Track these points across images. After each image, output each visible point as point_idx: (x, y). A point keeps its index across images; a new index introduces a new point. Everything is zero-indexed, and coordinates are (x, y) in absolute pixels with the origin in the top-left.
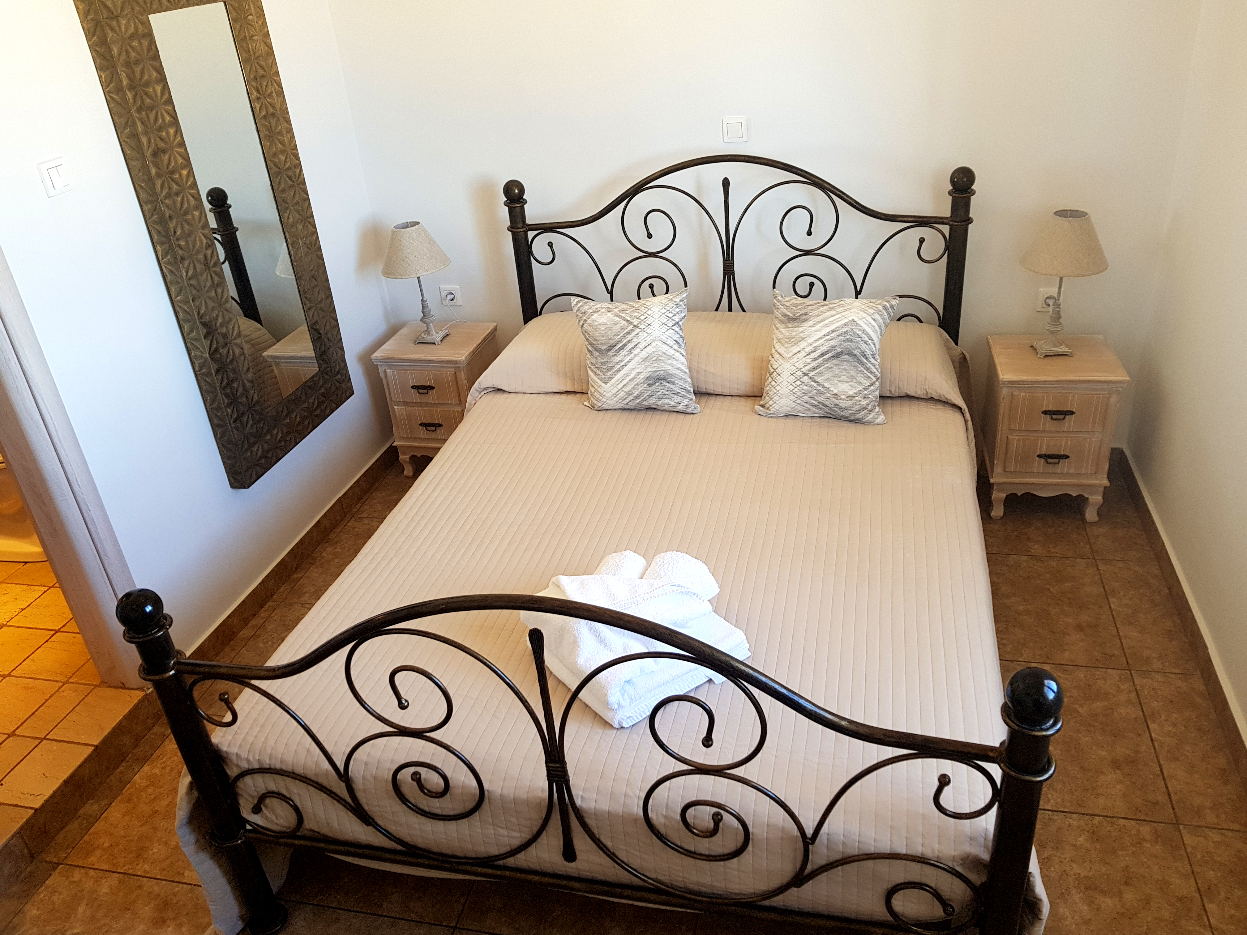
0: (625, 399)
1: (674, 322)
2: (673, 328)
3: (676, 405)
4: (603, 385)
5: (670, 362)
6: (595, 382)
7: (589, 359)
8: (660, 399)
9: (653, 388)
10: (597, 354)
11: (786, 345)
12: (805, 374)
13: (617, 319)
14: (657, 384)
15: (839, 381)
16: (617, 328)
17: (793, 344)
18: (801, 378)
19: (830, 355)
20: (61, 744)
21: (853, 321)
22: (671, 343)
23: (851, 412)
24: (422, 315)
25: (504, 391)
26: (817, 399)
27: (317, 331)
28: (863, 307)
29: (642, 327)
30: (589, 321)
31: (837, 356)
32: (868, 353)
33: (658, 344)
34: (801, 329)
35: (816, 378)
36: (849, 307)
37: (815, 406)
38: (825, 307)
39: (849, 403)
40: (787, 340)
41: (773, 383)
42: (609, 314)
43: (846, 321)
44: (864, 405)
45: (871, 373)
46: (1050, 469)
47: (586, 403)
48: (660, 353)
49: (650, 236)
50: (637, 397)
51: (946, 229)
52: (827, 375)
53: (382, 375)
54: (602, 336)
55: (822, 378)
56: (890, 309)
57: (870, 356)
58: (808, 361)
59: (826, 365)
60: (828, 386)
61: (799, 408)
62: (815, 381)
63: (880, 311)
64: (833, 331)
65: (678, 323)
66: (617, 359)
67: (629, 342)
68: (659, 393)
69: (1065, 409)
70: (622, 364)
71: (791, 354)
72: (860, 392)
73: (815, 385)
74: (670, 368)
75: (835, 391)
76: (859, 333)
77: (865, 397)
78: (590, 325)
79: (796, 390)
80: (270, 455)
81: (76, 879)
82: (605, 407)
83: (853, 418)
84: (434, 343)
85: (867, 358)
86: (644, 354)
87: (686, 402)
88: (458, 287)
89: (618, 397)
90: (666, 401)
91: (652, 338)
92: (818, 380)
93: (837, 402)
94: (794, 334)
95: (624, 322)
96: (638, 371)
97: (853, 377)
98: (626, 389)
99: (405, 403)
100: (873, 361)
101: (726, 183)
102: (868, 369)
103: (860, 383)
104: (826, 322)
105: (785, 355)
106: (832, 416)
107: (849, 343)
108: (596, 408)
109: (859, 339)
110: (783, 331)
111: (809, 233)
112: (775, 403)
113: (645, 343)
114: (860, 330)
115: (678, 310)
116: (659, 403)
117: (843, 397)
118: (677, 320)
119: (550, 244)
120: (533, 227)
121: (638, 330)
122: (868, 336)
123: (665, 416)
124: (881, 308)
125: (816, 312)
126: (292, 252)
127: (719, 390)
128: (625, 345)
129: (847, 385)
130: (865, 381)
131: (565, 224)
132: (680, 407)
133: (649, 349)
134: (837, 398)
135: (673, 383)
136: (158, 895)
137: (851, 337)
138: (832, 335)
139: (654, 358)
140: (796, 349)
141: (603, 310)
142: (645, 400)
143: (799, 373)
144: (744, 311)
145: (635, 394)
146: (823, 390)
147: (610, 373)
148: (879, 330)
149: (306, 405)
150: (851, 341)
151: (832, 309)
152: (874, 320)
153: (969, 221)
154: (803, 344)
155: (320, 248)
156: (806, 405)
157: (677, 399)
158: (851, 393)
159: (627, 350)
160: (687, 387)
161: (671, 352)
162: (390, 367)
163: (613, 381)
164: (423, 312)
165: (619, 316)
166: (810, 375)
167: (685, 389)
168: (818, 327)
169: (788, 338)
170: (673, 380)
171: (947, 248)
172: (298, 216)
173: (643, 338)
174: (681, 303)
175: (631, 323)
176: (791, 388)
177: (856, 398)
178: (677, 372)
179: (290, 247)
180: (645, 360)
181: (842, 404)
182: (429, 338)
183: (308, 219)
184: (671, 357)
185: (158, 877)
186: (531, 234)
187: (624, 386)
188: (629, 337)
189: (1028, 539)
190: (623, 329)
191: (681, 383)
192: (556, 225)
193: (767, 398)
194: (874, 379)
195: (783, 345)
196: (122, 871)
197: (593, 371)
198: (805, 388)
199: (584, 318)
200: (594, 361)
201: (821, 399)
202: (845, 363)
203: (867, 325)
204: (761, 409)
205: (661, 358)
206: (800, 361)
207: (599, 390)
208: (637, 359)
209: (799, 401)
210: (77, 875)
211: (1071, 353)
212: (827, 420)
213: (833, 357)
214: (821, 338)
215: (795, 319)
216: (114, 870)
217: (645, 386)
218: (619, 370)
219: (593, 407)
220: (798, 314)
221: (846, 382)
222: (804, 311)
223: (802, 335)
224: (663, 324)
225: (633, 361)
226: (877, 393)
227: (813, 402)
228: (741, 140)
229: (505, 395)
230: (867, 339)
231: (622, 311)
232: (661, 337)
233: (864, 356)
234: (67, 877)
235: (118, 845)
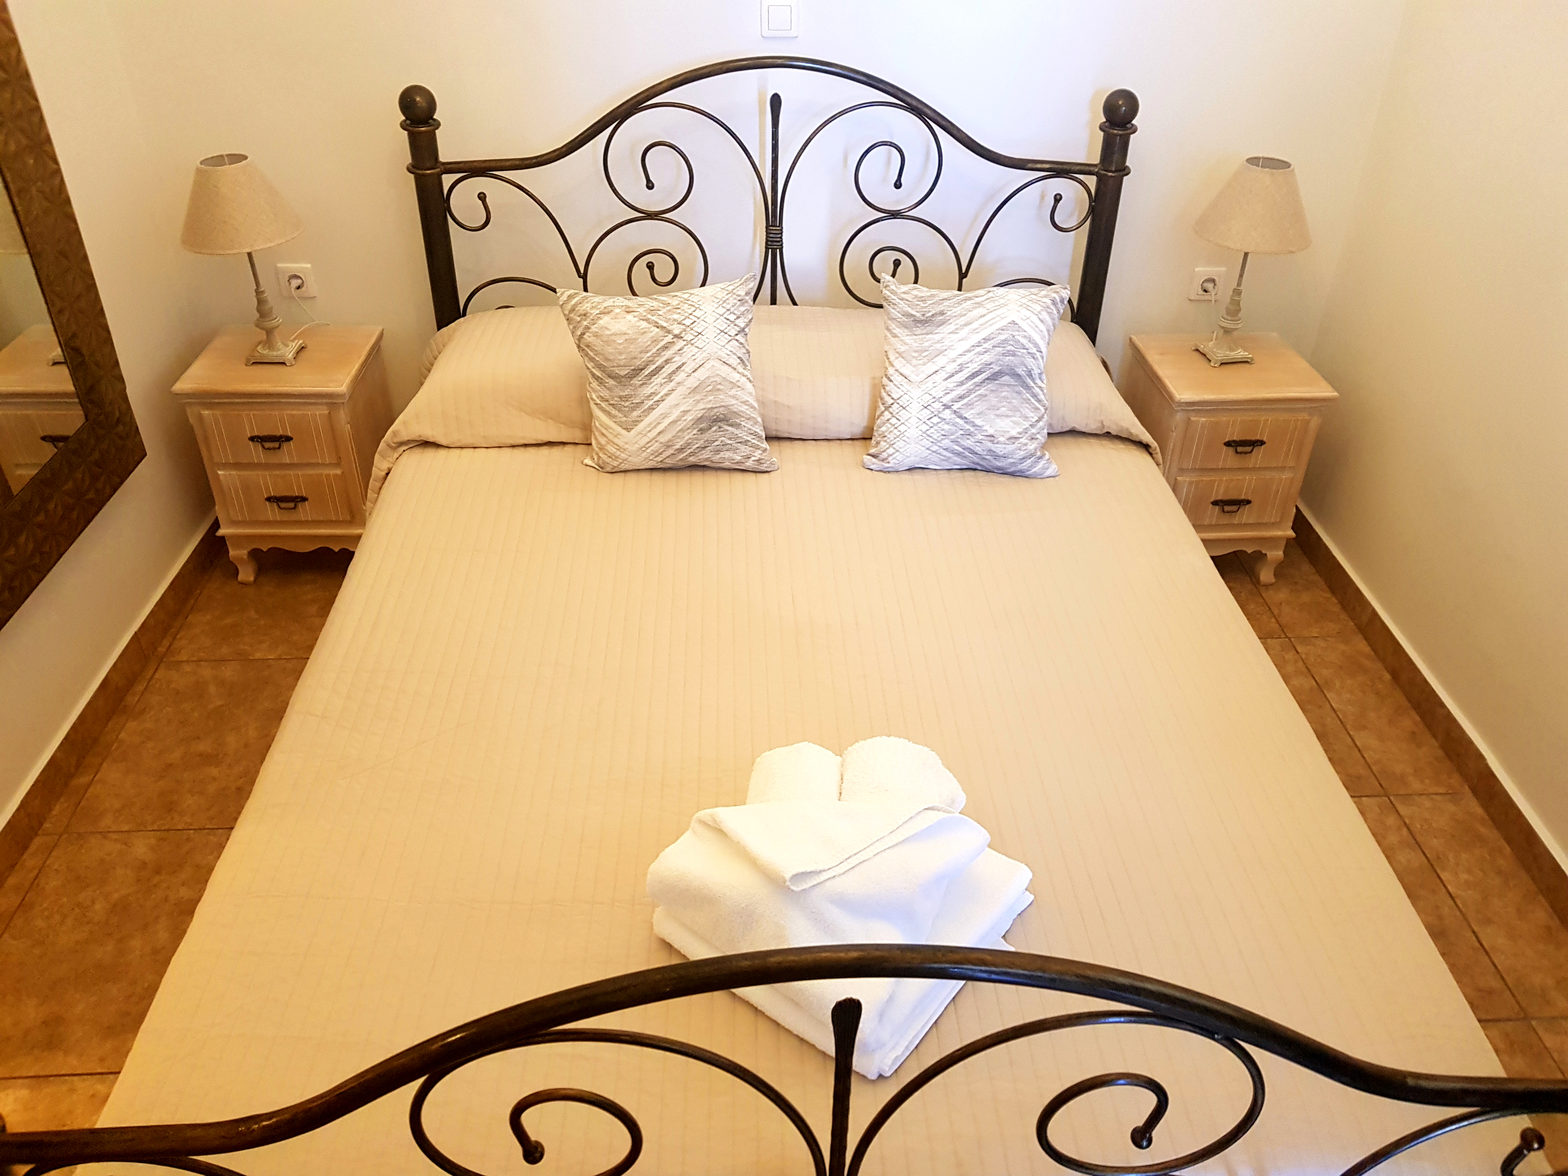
0: (661, 454)
1: (738, 329)
2: (737, 338)
3: (743, 461)
4: (624, 432)
5: (733, 392)
6: (607, 428)
7: (595, 391)
8: (718, 451)
9: (707, 436)
10: (612, 382)
11: (914, 362)
12: (946, 407)
13: (644, 324)
14: (714, 429)
15: (997, 415)
16: (645, 340)
17: (925, 360)
18: (939, 412)
19: (983, 376)
21: (1014, 323)
22: (734, 361)
23: (1012, 461)
24: (258, 315)
25: (437, 445)
26: (963, 443)
28: (1024, 301)
29: (689, 337)
30: (594, 328)
31: (994, 377)
32: (1036, 372)
33: (715, 364)
34: (937, 337)
35: (962, 412)
36: (1002, 301)
37: (958, 454)
38: (969, 302)
39: (1011, 447)
40: (915, 354)
41: (893, 421)
42: (630, 317)
43: (1004, 323)
44: (1031, 450)
45: (1039, 401)
46: (1225, 520)
47: (588, 461)
48: (717, 379)
49: (650, 186)
50: (681, 450)
51: (1091, 181)
52: (979, 407)
54: (620, 354)
55: (972, 411)
56: (1060, 304)
57: (1037, 376)
58: (951, 386)
59: (979, 392)
60: (980, 424)
61: (935, 458)
62: (961, 417)
63: (1048, 307)
64: (986, 340)
65: (743, 330)
66: (648, 390)
67: (667, 362)
68: (716, 444)
69: (1253, 439)
70: (656, 399)
71: (924, 376)
72: (1026, 431)
73: (961, 422)
74: (734, 402)
75: (991, 431)
76: (1024, 341)
77: (1033, 439)
78: (596, 335)
79: (932, 430)
82: (624, 467)
83: (1012, 469)
84: (284, 363)
85: (1033, 380)
86: (692, 382)
87: (758, 454)
88: (309, 266)
89: (648, 451)
90: (728, 454)
91: (705, 354)
92: (966, 415)
93: (993, 447)
94: (927, 344)
95: (657, 330)
96: (682, 409)
97: (1016, 409)
98: (663, 439)
99: (237, 466)
100: (1038, 381)
101: (776, 101)
102: (1035, 396)
103: (1026, 418)
104: (975, 325)
105: (913, 377)
106: (979, 468)
107: (1011, 358)
108: (608, 469)
109: (1025, 351)
110: (907, 340)
111: (898, 185)
112: (898, 451)
113: (693, 364)
114: (1025, 337)
115: (742, 309)
116: (716, 458)
117: (1002, 439)
118: (742, 325)
119: (482, 197)
120: (451, 168)
121: (681, 343)
122: (1036, 345)
123: (724, 477)
124: (1049, 302)
125: (958, 310)
128: (660, 368)
129: (1007, 420)
130: (1032, 415)
131: (508, 163)
132: (750, 464)
133: (701, 374)
134: (992, 441)
135: (738, 426)
137: (1013, 349)
138: (985, 346)
139: (710, 388)
140: (930, 368)
141: (618, 310)
142: (692, 454)
143: (937, 406)
144: (795, 303)
145: (677, 447)
146: (972, 429)
147: (635, 414)
148: (1047, 336)
150: (1014, 355)
151: (980, 304)
152: (1042, 321)
153: (1125, 171)
154: (941, 361)
156: (945, 453)
157: (745, 450)
158: (1014, 433)
159: (665, 375)
160: (757, 430)
161: (735, 376)
163: (641, 426)
164: (258, 311)
165: (647, 320)
166: (954, 408)
167: (755, 434)
168: (963, 333)
169: (916, 351)
170: (738, 421)
171: (1092, 210)
173: (690, 355)
174: (747, 298)
175: (669, 332)
176: (924, 427)
177: (1021, 440)
178: (744, 408)
180: (695, 390)
181: (999, 449)
182: (273, 355)
184: (734, 385)
186: (448, 180)
187: (659, 433)
188: (668, 354)
190: (655, 341)
191: (748, 425)
192: (492, 164)
193: (883, 443)
194: (1043, 410)
195: (908, 362)
197: (604, 411)
198: (946, 427)
199: (585, 323)
200: (605, 393)
201: (969, 443)
202: (1006, 388)
203: (1034, 330)
204: (874, 460)
205: (719, 387)
206: (939, 387)
207: (616, 440)
208: (681, 390)
209: (935, 448)
211: (1252, 359)
212: (971, 473)
213: (988, 379)
214: (969, 351)
215: (926, 322)
217: (695, 432)
218: (651, 408)
219: (601, 468)
220: (930, 314)
221: (1007, 416)
222: (939, 309)
223: (938, 346)
224: (722, 331)
225: (674, 393)
226: (1046, 431)
227: (957, 448)
228: (789, 34)
229: (442, 452)
230: (1034, 350)
231: (652, 311)
232: (720, 353)
233: (1030, 375)
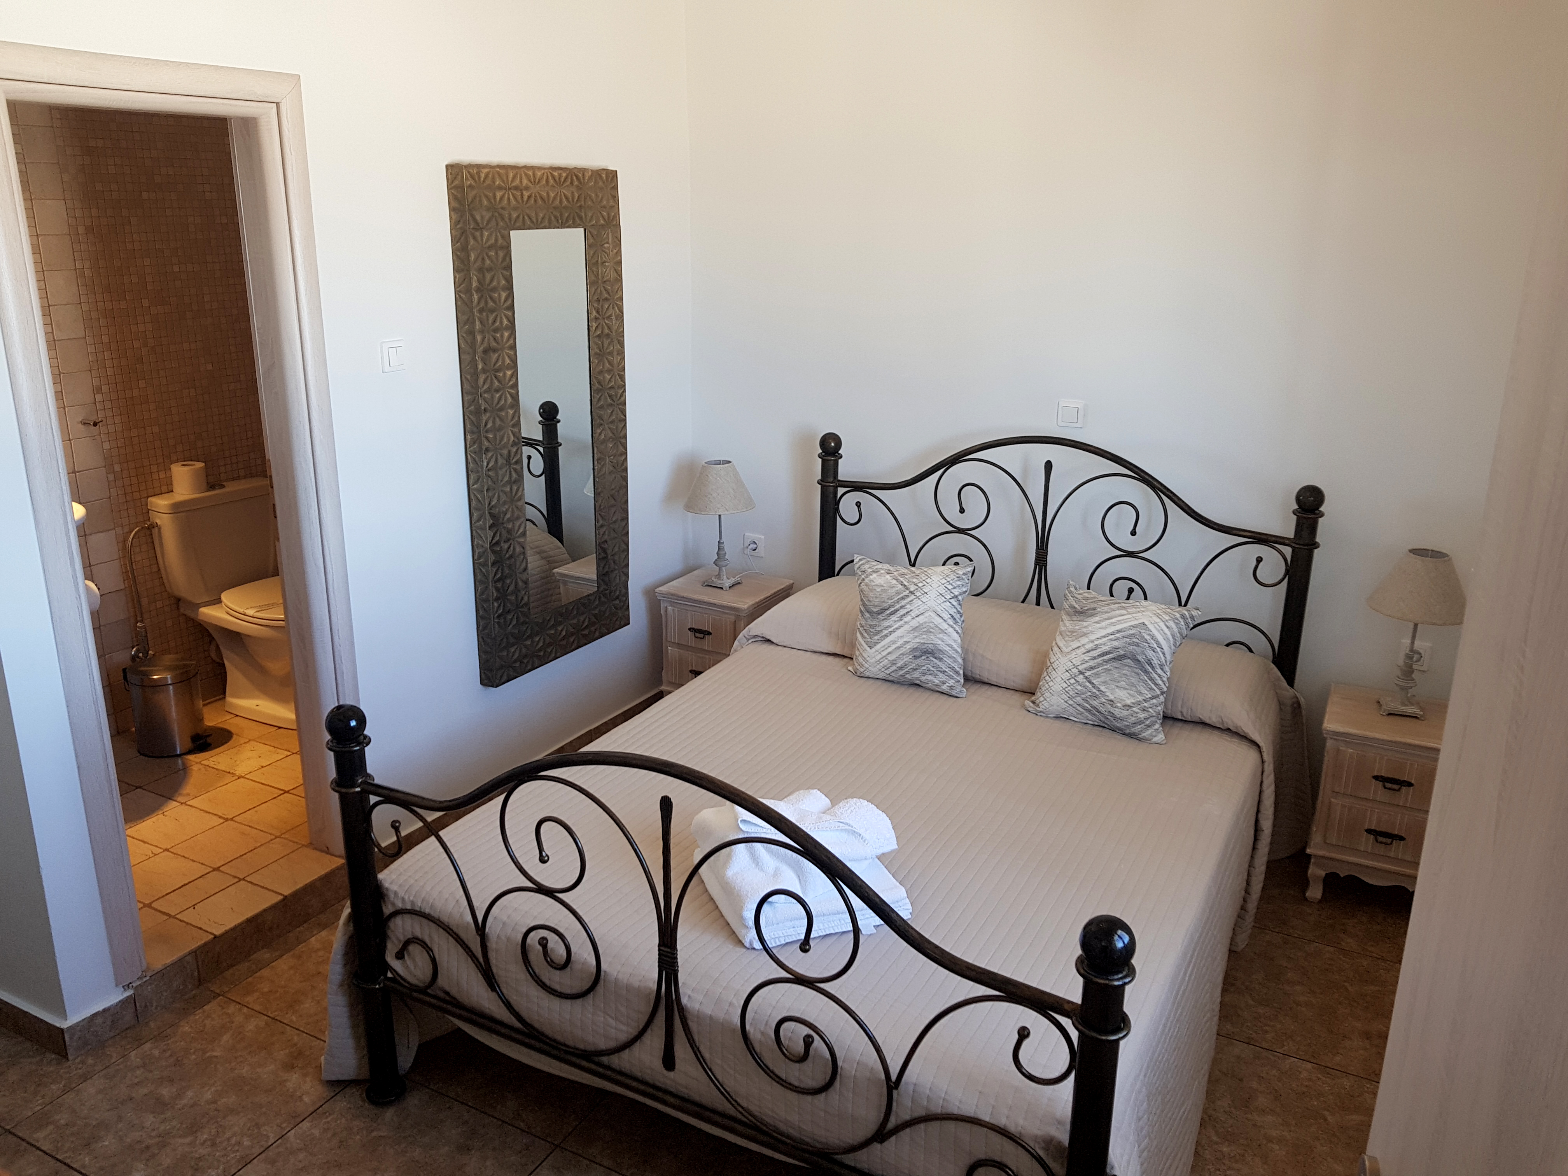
0: (888, 668)
1: (952, 595)
2: (950, 601)
3: (940, 684)
4: (868, 649)
5: (941, 636)
6: (861, 645)
7: (860, 620)
8: (924, 674)
9: (918, 661)
10: (867, 615)
11: (1067, 639)
12: (1081, 673)
13: (894, 582)
14: (923, 658)
15: (1117, 686)
16: (892, 591)
17: (1074, 638)
18: (1075, 676)
19: (1111, 656)
20: (255, 887)
21: (1144, 624)
22: (946, 616)
23: (1127, 723)
24: (717, 557)
25: (773, 643)
26: (1091, 702)
27: (604, 551)
28: (1158, 611)
29: (918, 594)
30: (866, 580)
31: (1119, 658)
32: (1155, 662)
33: (932, 614)
34: (1085, 624)
35: (1091, 678)
36: (1142, 609)
37: (1089, 711)
38: (1116, 605)
39: (1125, 713)
40: (1068, 633)
41: (1047, 678)
42: (888, 576)
43: (1136, 622)
44: (1140, 718)
45: (1156, 684)
46: (1381, 850)
47: (850, 668)
48: (932, 625)
49: (962, 511)
50: (901, 668)
51: (1288, 551)
52: (1104, 677)
53: (662, 612)
54: (876, 598)
55: (1099, 680)
56: (1189, 620)
57: (1158, 667)
58: (1087, 658)
59: (1105, 667)
60: (1103, 690)
61: (1071, 710)
62: (1090, 682)
63: (1177, 619)
64: (1119, 631)
65: (956, 597)
66: (886, 624)
67: (902, 607)
68: (924, 668)
69: (1402, 779)
70: (890, 630)
71: (1070, 648)
72: (1139, 703)
73: (1090, 686)
74: (940, 642)
75: (1111, 697)
76: (1148, 638)
77: (1144, 710)
78: (867, 585)
79: (1069, 688)
80: (525, 661)
81: (230, 1012)
82: (867, 674)
83: (1128, 731)
84: (722, 588)
85: (1153, 668)
86: (914, 623)
87: (951, 682)
88: (763, 537)
89: (881, 664)
90: (930, 678)
91: (926, 607)
92: (1094, 682)
93: (1112, 710)
94: (1077, 627)
95: (901, 586)
96: (905, 640)
97: (1133, 685)
98: (891, 658)
99: (679, 646)
100: (1160, 671)
101: (1049, 466)
102: (1151, 679)
103: (1140, 693)
104: (1113, 620)
105: (1065, 649)
106: (1106, 726)
107: (1134, 647)
108: (858, 674)
109: (1147, 645)
110: (1067, 624)
111: (1133, 533)
112: (1045, 700)
113: (917, 612)
114: (1150, 635)
115: (959, 583)
116: (923, 678)
117: (1119, 705)
118: (956, 593)
119: (858, 504)
120: (844, 484)
121: (912, 597)
122: (1158, 643)
123: (928, 693)
124: (1178, 615)
125: (1106, 609)
126: (596, 467)
127: (993, 680)
128: (897, 610)
129: (1125, 692)
130: (1146, 692)
131: (876, 485)
132: (944, 688)
133: (921, 619)
134: (1112, 705)
135: (941, 659)
136: (295, 1045)
137: (1138, 641)
138: (1117, 635)
139: (925, 629)
140: (1075, 644)
141: (882, 571)
142: (908, 672)
143: (1075, 671)
144: (1052, 607)
145: (899, 665)
146: (1097, 693)
147: (876, 638)
148: (1171, 639)
149: (575, 621)
150: (1137, 645)
151: (1124, 608)
152: (1168, 627)
153: (1316, 545)
154: (1084, 640)
155: (626, 470)
156: (1079, 708)
157: (943, 677)
158: (1128, 702)
159: (898, 615)
160: (956, 667)
161: (944, 626)
162: (672, 604)
163: (878, 647)
164: (718, 554)
165: (897, 580)
166: (1086, 675)
167: (953, 669)
168: (1103, 624)
169: (1069, 632)
170: (941, 656)
171: (1287, 572)
172: (611, 435)
173: (916, 606)
174: (964, 577)
175: (907, 589)
176: (1065, 685)
177: (1134, 709)
178: (947, 649)
179: (596, 463)
180: (915, 629)
181: (1116, 712)
182: (718, 582)
183: (621, 440)
184: (943, 631)
185: (302, 1029)
186: (841, 491)
187: (889, 653)
188: (903, 603)
189: (1345, 932)
190: (898, 593)
191: (949, 661)
192: (867, 485)
193: (1039, 693)
194: (1158, 692)
195: (1064, 638)
196: (271, 1015)
197: (861, 634)
198: (1079, 688)
199: (863, 576)
200: (863, 623)
201: (1095, 703)
202: (1127, 668)
203: (1159, 631)
204: (1031, 705)
205: (931, 630)
206: (1078, 658)
207: (864, 654)
208: (907, 627)
209: (1071, 702)
210: (232, 1008)
211: (1422, 716)
212: (1101, 729)
213: (1114, 658)
214: (1104, 637)
215: (1082, 613)
216: (265, 1013)
217: (911, 657)
218: (886, 636)
219: (855, 673)
220: (1086, 608)
221: (1125, 689)
222: (1092, 606)
223: (1084, 630)
224: (941, 594)
225: (902, 628)
226: (1160, 708)
227: (1087, 705)
228: (1076, 425)
229: (772, 647)
230: (1155, 646)
231: (902, 575)
232: (936, 608)
233: (1150, 664)
234: (223, 1008)
235: (276, 992)
